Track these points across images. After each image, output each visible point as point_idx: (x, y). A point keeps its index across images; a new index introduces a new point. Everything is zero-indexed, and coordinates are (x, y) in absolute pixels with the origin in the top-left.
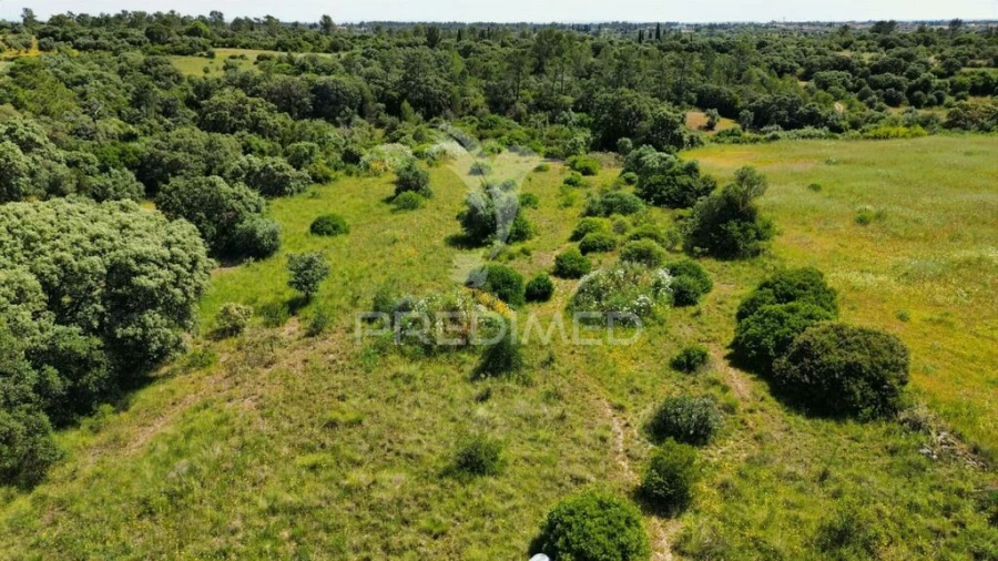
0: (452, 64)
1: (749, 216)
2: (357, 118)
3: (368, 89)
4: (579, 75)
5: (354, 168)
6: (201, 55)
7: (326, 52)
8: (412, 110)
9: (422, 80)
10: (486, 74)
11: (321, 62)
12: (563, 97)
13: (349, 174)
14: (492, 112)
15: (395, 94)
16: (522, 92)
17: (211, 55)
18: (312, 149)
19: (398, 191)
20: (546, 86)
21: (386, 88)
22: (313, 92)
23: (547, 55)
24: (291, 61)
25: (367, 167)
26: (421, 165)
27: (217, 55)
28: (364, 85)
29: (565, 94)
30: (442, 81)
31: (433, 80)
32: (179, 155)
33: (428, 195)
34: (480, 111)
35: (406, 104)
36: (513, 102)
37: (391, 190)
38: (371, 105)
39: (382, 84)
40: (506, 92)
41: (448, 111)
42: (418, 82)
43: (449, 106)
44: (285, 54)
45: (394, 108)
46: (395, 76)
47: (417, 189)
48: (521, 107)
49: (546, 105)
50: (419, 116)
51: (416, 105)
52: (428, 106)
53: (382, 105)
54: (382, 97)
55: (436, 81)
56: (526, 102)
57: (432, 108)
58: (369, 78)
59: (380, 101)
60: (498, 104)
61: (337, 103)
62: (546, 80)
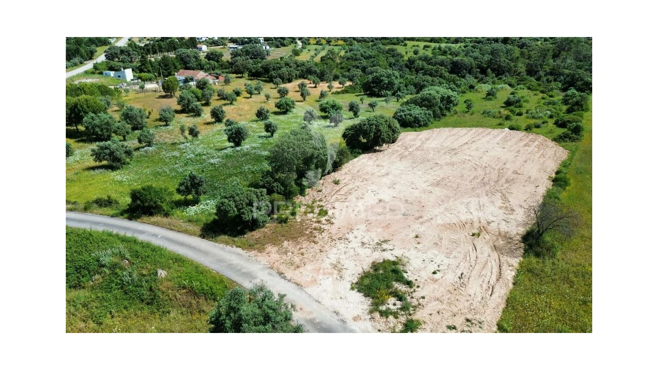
0: (513, 53)
1: (582, 106)
2: (468, 75)
3: (474, 63)
4: (577, 59)
5: (473, 90)
6: (401, 45)
7: (453, 43)
8: (491, 72)
9: (498, 60)
10: (529, 58)
11: (453, 50)
12: (564, 70)
13: (471, 92)
14: (527, 75)
15: (485, 66)
16: (544, 67)
17: (405, 45)
18: (461, 84)
19: (487, 96)
20: (557, 65)
21: (482, 63)
22: (451, 63)
23: (564, 49)
24: (440, 48)
25: (477, 90)
26: (494, 90)
27: (408, 45)
28: (473, 61)
29: (567, 69)
30: (507, 61)
31: (503, 60)
32: (425, 83)
33: (496, 98)
34: (522, 74)
35: (489, 70)
36: (538, 71)
37: (485, 96)
38: (474, 70)
39: (480, 62)
40: (536, 66)
41: (507, 73)
42: (496, 61)
43: (508, 72)
44: (437, 45)
45: (483, 71)
46: (487, 58)
47: (493, 96)
48: (542, 73)
49: (554, 73)
50: (494, 75)
51: (493, 70)
52: (499, 71)
53: (478, 70)
54: (479, 67)
55: (504, 61)
56: (545, 71)
57: (499, 72)
58: (475, 58)
59: (478, 68)
60: (531, 72)
61: (460, 68)
62: (558, 62)
